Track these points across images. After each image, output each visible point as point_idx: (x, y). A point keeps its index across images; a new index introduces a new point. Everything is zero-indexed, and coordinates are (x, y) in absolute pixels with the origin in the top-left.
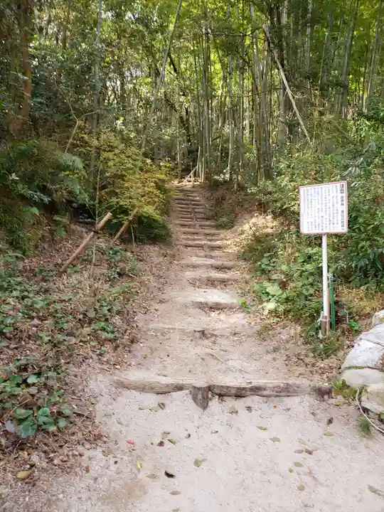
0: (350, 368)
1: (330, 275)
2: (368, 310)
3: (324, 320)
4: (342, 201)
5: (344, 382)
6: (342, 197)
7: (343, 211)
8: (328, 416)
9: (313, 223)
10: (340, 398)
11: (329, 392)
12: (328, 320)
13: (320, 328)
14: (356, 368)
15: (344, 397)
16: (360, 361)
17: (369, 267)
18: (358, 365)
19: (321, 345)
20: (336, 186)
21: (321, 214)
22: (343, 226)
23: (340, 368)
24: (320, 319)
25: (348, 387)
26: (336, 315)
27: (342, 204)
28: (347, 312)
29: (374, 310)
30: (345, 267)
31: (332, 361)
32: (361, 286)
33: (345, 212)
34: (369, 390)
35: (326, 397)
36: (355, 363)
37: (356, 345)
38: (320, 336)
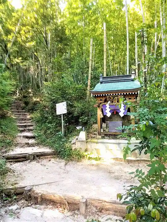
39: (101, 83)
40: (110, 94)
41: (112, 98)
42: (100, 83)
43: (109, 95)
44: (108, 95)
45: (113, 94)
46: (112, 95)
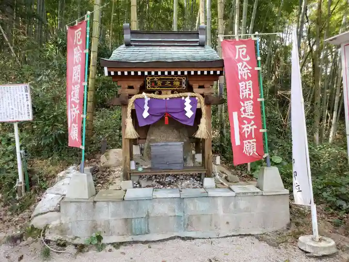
0: (37, 215)
1: (22, 151)
2: (53, 172)
3: (20, 185)
4: (27, 98)
5: (32, 227)
6: (26, 95)
7: (28, 105)
8: (19, 255)
9: (5, 114)
10: (30, 239)
11: (20, 238)
12: (23, 184)
13: (17, 191)
14: (42, 214)
15: (33, 237)
16: (45, 209)
17: (53, 144)
18: (43, 212)
19: (18, 204)
20: (21, 87)
21: (11, 107)
22: (29, 116)
23: (30, 217)
24: (16, 185)
25: (36, 229)
26: (30, 180)
27: (27, 100)
28: (38, 176)
29: (57, 172)
30: (36, 145)
31: (26, 213)
32: (49, 157)
33: (30, 105)
34: (50, 227)
35: (18, 241)
36: (41, 211)
37: (43, 199)
38: (17, 197)
39: (128, 45)
40: (156, 73)
41: (159, 83)
42: (124, 45)
43: (153, 73)
44: (150, 73)
45: (163, 73)
46: (159, 73)
